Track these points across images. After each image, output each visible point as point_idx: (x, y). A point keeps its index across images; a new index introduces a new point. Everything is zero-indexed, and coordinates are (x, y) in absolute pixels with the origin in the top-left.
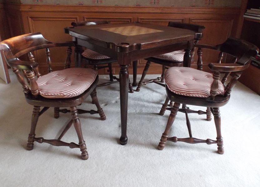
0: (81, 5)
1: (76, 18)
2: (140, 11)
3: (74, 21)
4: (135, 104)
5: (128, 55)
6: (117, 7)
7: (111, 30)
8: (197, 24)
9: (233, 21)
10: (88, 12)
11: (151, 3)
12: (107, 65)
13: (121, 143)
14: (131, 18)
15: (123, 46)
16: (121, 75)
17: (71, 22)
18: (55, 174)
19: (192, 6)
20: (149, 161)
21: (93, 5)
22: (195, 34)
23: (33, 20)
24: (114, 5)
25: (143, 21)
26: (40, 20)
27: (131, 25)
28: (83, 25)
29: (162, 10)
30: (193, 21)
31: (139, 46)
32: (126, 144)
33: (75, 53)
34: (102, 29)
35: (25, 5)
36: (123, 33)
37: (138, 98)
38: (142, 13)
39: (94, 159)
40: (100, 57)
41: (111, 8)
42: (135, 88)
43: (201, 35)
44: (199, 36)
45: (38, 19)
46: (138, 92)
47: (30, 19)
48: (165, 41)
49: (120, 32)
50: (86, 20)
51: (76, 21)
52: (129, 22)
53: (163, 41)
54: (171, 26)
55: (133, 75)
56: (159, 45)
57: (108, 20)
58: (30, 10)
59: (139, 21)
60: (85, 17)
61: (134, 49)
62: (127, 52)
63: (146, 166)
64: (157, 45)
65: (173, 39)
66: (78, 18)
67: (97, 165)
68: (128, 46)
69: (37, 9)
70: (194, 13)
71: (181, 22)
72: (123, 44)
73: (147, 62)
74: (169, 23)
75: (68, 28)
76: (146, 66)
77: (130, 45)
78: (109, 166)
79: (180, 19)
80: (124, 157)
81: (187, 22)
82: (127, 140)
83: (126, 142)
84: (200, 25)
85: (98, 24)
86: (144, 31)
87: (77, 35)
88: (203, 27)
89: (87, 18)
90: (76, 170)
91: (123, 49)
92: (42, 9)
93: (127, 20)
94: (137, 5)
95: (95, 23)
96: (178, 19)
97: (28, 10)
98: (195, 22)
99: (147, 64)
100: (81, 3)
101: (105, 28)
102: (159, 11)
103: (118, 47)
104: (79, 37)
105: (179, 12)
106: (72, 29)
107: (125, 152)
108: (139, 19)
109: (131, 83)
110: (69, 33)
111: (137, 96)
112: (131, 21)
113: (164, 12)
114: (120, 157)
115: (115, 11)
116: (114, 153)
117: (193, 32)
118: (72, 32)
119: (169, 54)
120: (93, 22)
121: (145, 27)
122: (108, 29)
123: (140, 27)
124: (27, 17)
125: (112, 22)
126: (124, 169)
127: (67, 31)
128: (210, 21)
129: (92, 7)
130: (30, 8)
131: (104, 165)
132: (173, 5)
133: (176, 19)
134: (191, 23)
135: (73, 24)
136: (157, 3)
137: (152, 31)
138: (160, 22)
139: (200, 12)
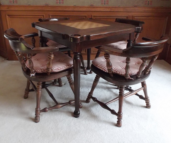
0: (47, 6)
1: (43, 16)
2: (93, 10)
3: (42, 18)
4: (88, 84)
5: (80, 44)
6: (75, 7)
7: (69, 24)
8: (138, 20)
9: (167, 18)
10: (53, 11)
11: (102, 3)
12: (67, 52)
13: (75, 116)
14: (87, 16)
15: (75, 37)
16: (75, 60)
17: (39, 19)
18: (20, 141)
19: (135, 6)
20: (97, 131)
21: (57, 5)
22: (135, 28)
23: (10, 17)
24: (72, 5)
25: (95, 18)
26: (15, 17)
27: (85, 21)
28: (48, 20)
29: (111, 9)
30: (136, 18)
31: (88, 37)
32: (79, 116)
33: (40, 43)
34: (62, 24)
35: (4, 6)
36: (77, 27)
37: (91, 79)
38: (95, 11)
39: (52, 129)
40: (61, 46)
41: (70, 8)
42: (89, 71)
43: (141, 29)
44: (138, 29)
45: (14, 16)
46: (91, 74)
47: (7, 16)
48: (110, 33)
49: (75, 26)
50: (51, 17)
51: (43, 18)
52: (85, 18)
53: (108, 33)
54: (118, 22)
55: (87, 61)
56: (105, 36)
57: (68, 17)
58: (8, 9)
59: (93, 18)
60: (50, 15)
61: (85, 40)
62: (79, 42)
63: (94, 136)
64: (103, 37)
65: (117, 32)
66: (45, 16)
67: (54, 134)
68: (79, 37)
69: (13, 9)
70: (137, 12)
71: (126, 19)
72: (75, 35)
73: (98, 50)
74: (116, 19)
75: (35, 23)
76: (97, 53)
77: (81, 36)
78: (63, 135)
79: (125, 17)
80: (77, 128)
81: (131, 19)
82: (80, 113)
83: (78, 116)
84: (141, 21)
85: (60, 20)
86: (94, 25)
87: (41, 29)
88: (143, 23)
89: (51, 16)
90: (37, 138)
91: (75, 40)
92: (16, 9)
93: (84, 17)
94: (91, 6)
95: (57, 19)
96: (124, 17)
97: (5, 9)
98: (137, 19)
99: (98, 52)
100: (48, 4)
101: (64, 23)
102: (109, 10)
103: (71, 38)
104: (42, 30)
105: (124, 11)
106: (38, 24)
107: (77, 123)
108: (92, 16)
109: (85, 67)
110: (35, 27)
111: (90, 77)
112: (86, 18)
113: (112, 11)
114: (73, 127)
115: (73, 10)
116: (68, 125)
117: (134, 26)
118: (37, 26)
119: (115, 44)
120: (56, 18)
121: (96, 22)
122: (66, 24)
123: (92, 22)
124: (6, 15)
125: (71, 19)
126: (76, 138)
127: (34, 25)
128: (149, 18)
129: (56, 7)
130: (7, 8)
131: (59, 135)
132: (119, 5)
133: (122, 17)
134: (134, 19)
135: (40, 20)
136: (107, 4)
137: (101, 25)
138: (109, 18)
139: (141, 11)
